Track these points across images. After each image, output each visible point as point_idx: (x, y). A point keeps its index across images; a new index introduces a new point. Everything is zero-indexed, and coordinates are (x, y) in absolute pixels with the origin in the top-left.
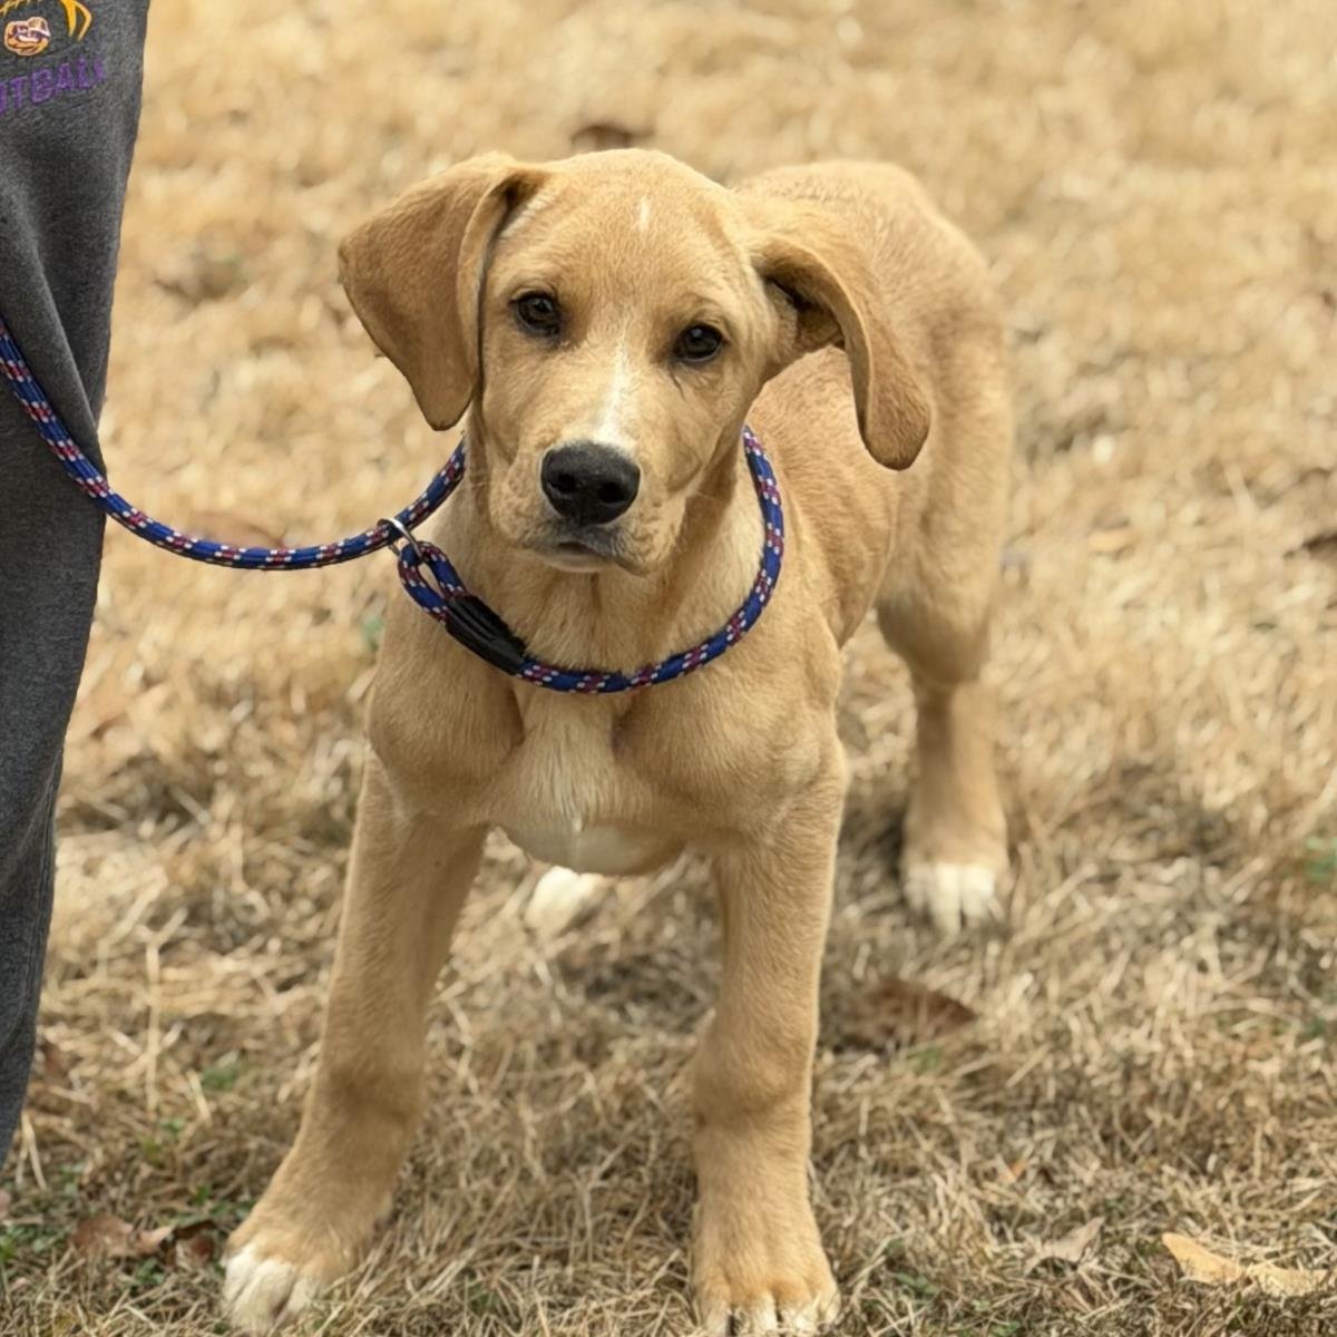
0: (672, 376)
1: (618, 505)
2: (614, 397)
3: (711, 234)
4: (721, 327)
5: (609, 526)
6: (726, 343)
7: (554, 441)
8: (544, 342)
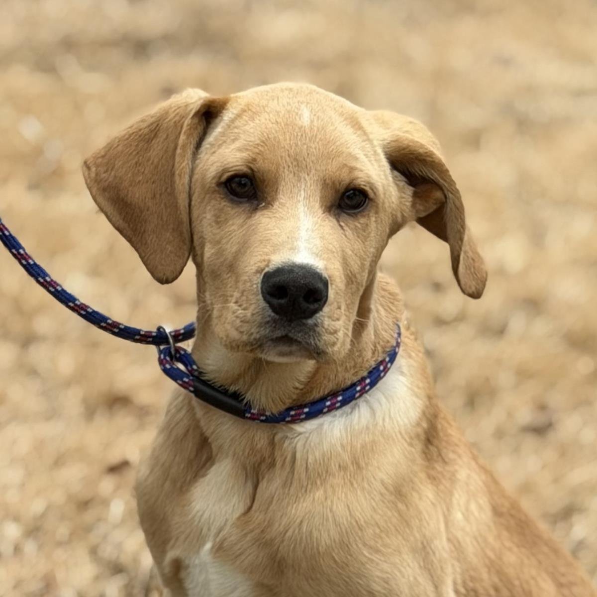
0: (338, 221)
1: (316, 306)
2: (303, 234)
3: (353, 127)
4: (367, 188)
5: (310, 322)
6: (371, 200)
7: (267, 266)
8: (246, 206)
